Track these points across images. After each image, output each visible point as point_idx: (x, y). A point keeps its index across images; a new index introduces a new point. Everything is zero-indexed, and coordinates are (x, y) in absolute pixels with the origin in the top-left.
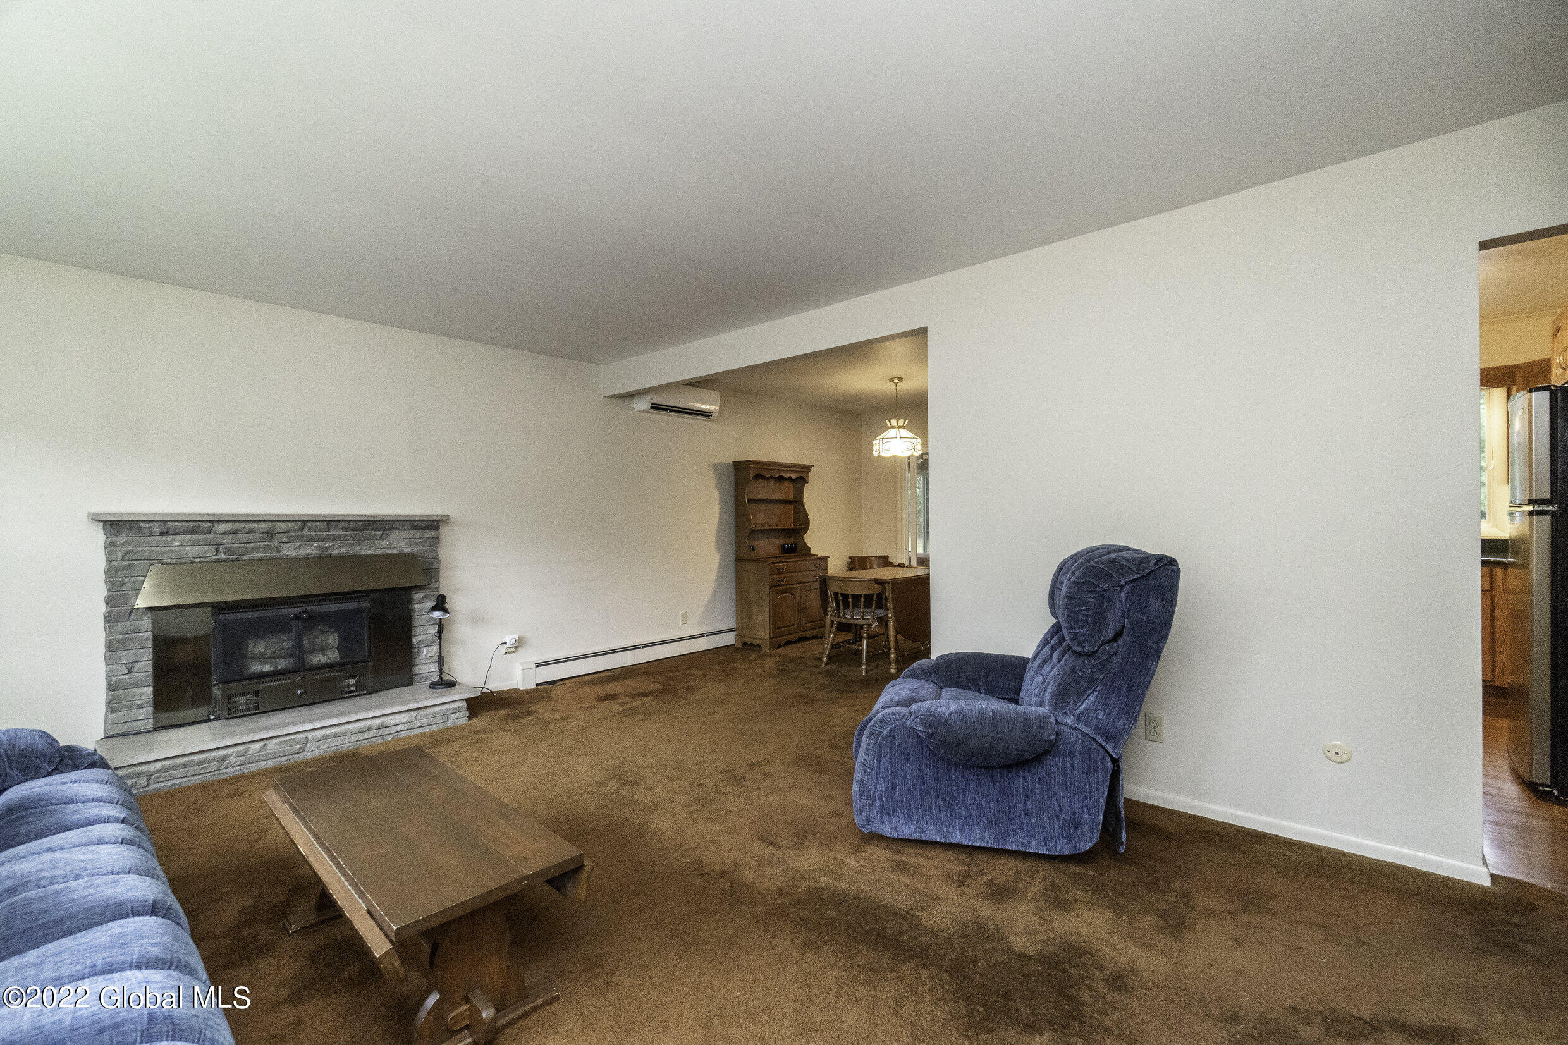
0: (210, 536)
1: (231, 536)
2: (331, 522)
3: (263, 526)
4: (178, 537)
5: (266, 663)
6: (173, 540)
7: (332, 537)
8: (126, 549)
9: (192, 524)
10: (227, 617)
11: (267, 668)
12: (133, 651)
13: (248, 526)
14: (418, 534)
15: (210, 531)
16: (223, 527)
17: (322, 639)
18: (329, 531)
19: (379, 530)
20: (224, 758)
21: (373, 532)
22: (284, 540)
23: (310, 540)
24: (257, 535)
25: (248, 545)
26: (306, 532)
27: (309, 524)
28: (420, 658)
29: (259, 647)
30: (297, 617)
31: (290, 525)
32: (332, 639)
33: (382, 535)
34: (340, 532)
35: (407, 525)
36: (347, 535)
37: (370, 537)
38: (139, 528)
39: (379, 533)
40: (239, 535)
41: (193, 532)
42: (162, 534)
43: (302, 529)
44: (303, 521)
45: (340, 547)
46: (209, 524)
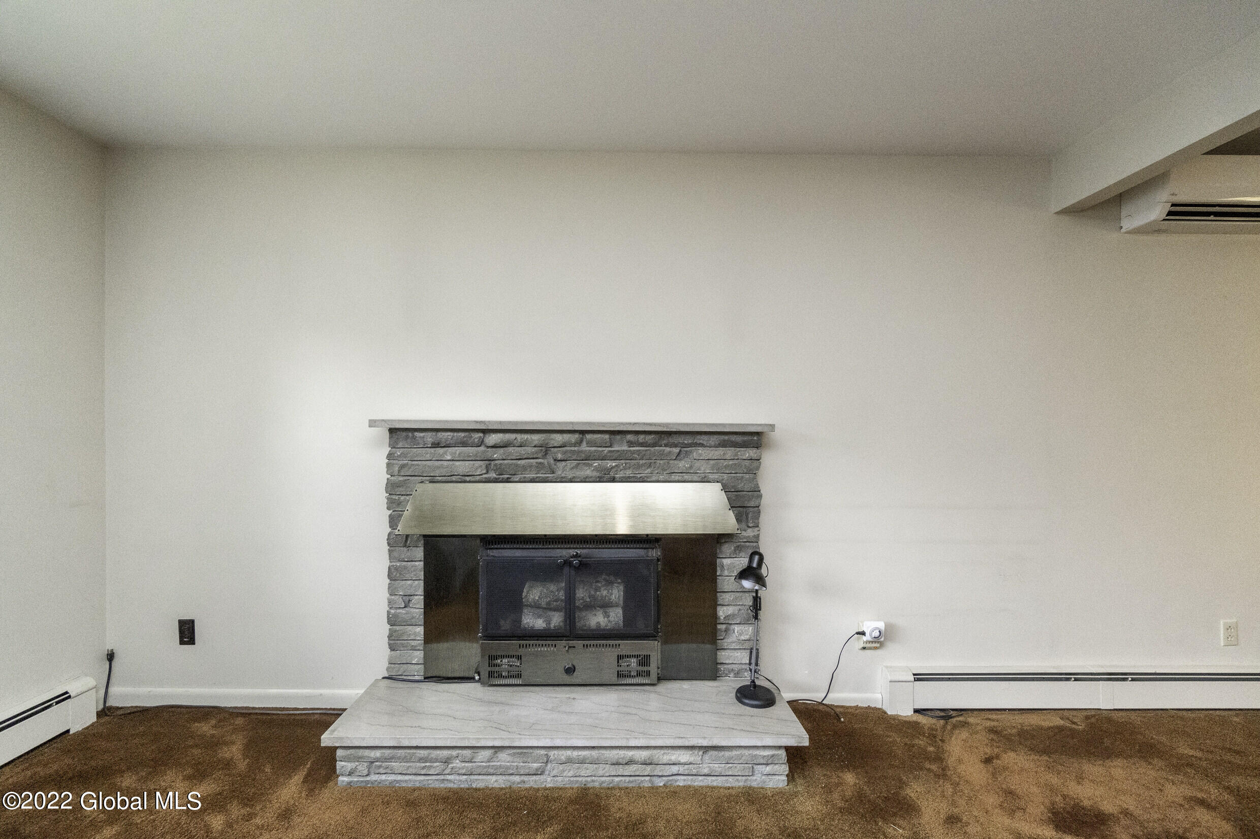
0: (482, 448)
1: (501, 450)
2: (616, 433)
3: (536, 438)
4: (450, 449)
5: (539, 617)
6: (445, 453)
7: (616, 455)
8: (401, 462)
9: (462, 434)
10: (495, 553)
11: (539, 624)
12: (409, 582)
13: (520, 437)
14: (730, 452)
15: (481, 443)
16: (493, 439)
17: (605, 593)
18: (610, 446)
19: (676, 446)
20: (447, 761)
21: (668, 449)
22: (560, 456)
23: (588, 458)
24: (530, 450)
25: (519, 462)
26: (584, 447)
27: (588, 436)
28: (730, 640)
29: (534, 593)
30: (567, 563)
31: (566, 437)
32: (616, 593)
33: (679, 454)
34: (625, 448)
35: (714, 440)
36: (633, 452)
37: (662, 456)
38: (414, 438)
39: (676, 450)
40: (511, 449)
41: (464, 444)
42: (436, 445)
43: (579, 443)
44: (583, 432)
45: (625, 469)
46: (481, 435)
